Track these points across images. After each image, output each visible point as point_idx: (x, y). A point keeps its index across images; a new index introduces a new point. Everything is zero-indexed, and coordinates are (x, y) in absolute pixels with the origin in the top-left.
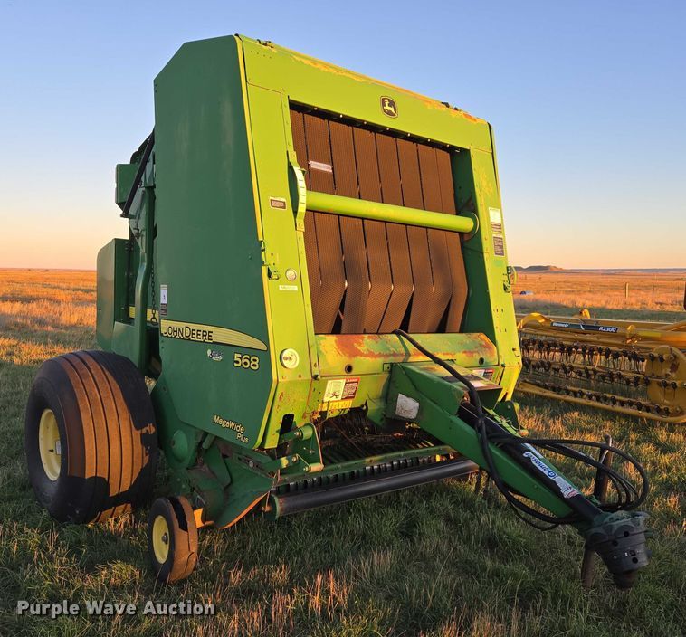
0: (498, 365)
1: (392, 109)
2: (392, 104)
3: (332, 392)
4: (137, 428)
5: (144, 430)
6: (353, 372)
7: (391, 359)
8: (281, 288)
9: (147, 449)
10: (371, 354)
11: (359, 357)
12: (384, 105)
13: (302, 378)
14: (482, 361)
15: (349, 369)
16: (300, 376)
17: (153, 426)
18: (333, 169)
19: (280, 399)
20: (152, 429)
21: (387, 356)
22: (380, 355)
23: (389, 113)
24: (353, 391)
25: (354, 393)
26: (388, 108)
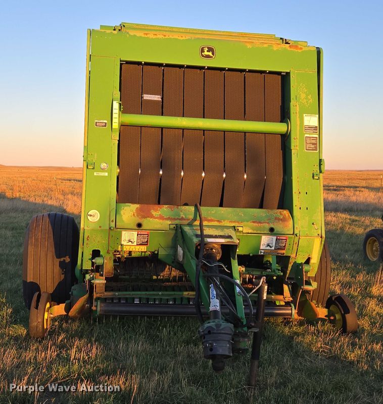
0: (293, 234)
1: (210, 54)
2: (210, 49)
3: (127, 239)
4: (57, 258)
5: (62, 259)
6: (143, 228)
7: (177, 222)
8: (95, 174)
9: (63, 271)
10: (161, 218)
11: (148, 219)
12: (202, 51)
13: (102, 228)
14: (272, 230)
15: (139, 225)
16: (100, 227)
17: (69, 258)
18: (162, 98)
19: (88, 239)
20: (68, 259)
21: (175, 219)
22: (169, 219)
23: (208, 56)
24: (146, 240)
25: (147, 242)
26: (206, 53)
